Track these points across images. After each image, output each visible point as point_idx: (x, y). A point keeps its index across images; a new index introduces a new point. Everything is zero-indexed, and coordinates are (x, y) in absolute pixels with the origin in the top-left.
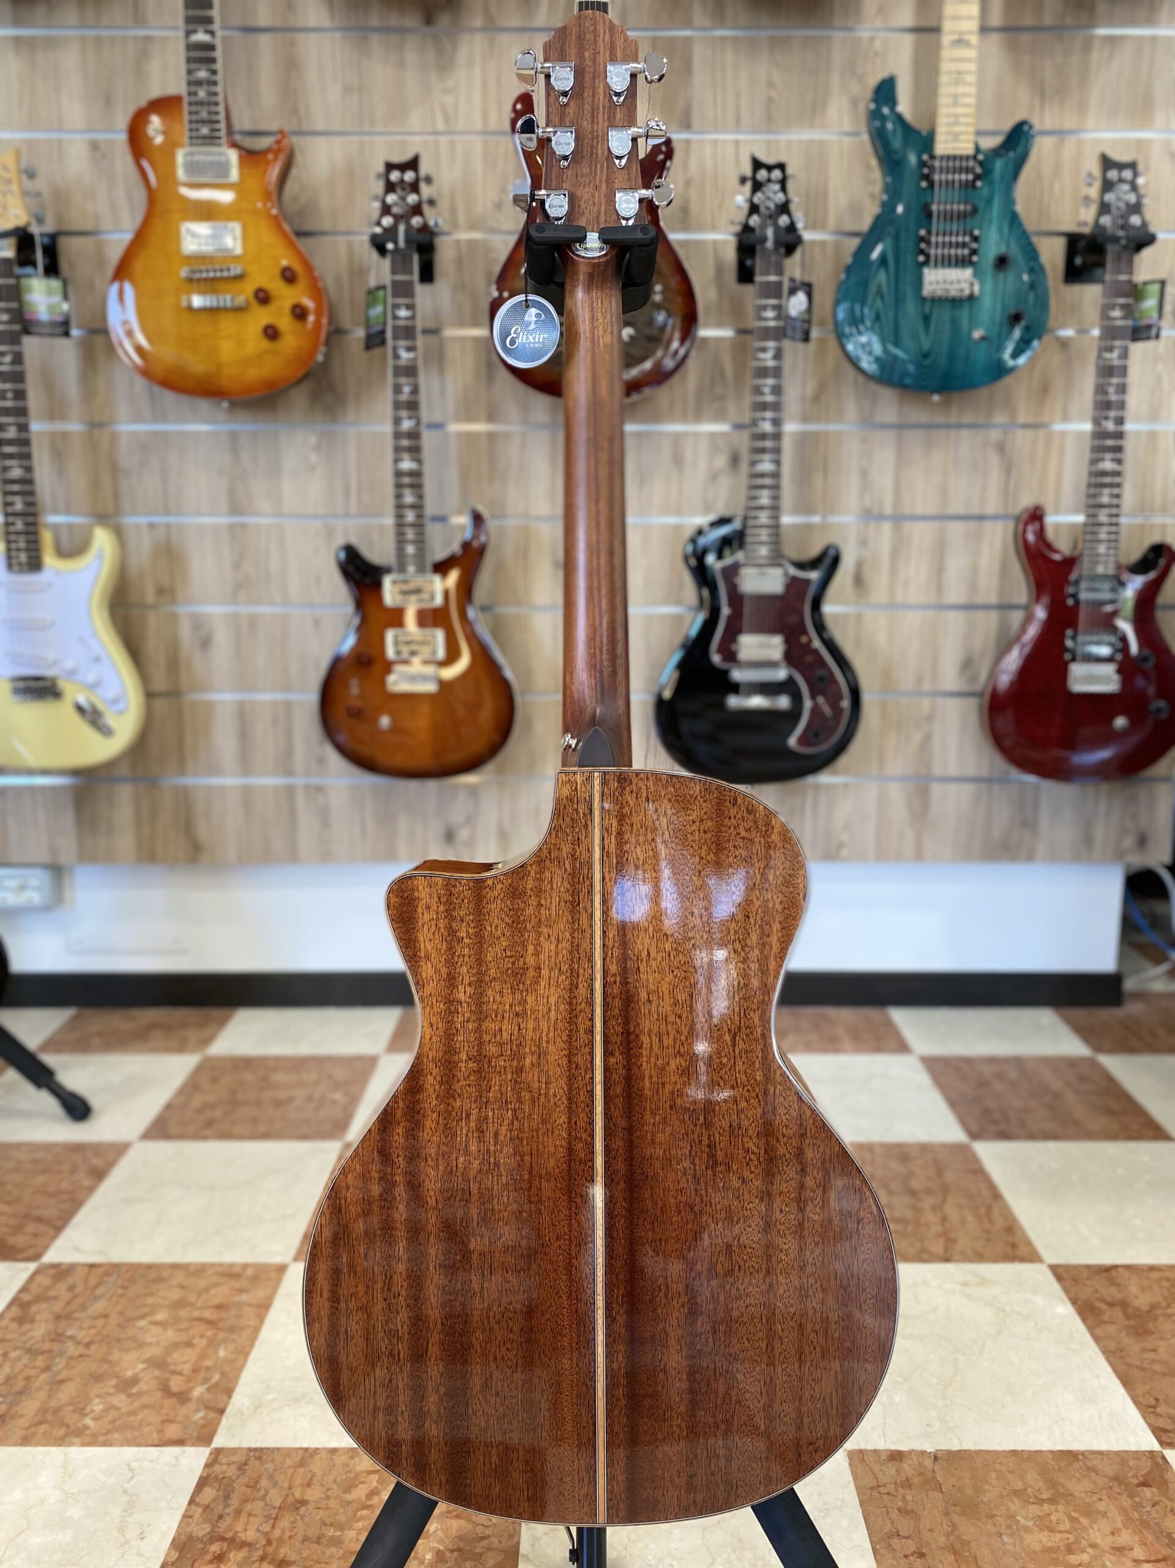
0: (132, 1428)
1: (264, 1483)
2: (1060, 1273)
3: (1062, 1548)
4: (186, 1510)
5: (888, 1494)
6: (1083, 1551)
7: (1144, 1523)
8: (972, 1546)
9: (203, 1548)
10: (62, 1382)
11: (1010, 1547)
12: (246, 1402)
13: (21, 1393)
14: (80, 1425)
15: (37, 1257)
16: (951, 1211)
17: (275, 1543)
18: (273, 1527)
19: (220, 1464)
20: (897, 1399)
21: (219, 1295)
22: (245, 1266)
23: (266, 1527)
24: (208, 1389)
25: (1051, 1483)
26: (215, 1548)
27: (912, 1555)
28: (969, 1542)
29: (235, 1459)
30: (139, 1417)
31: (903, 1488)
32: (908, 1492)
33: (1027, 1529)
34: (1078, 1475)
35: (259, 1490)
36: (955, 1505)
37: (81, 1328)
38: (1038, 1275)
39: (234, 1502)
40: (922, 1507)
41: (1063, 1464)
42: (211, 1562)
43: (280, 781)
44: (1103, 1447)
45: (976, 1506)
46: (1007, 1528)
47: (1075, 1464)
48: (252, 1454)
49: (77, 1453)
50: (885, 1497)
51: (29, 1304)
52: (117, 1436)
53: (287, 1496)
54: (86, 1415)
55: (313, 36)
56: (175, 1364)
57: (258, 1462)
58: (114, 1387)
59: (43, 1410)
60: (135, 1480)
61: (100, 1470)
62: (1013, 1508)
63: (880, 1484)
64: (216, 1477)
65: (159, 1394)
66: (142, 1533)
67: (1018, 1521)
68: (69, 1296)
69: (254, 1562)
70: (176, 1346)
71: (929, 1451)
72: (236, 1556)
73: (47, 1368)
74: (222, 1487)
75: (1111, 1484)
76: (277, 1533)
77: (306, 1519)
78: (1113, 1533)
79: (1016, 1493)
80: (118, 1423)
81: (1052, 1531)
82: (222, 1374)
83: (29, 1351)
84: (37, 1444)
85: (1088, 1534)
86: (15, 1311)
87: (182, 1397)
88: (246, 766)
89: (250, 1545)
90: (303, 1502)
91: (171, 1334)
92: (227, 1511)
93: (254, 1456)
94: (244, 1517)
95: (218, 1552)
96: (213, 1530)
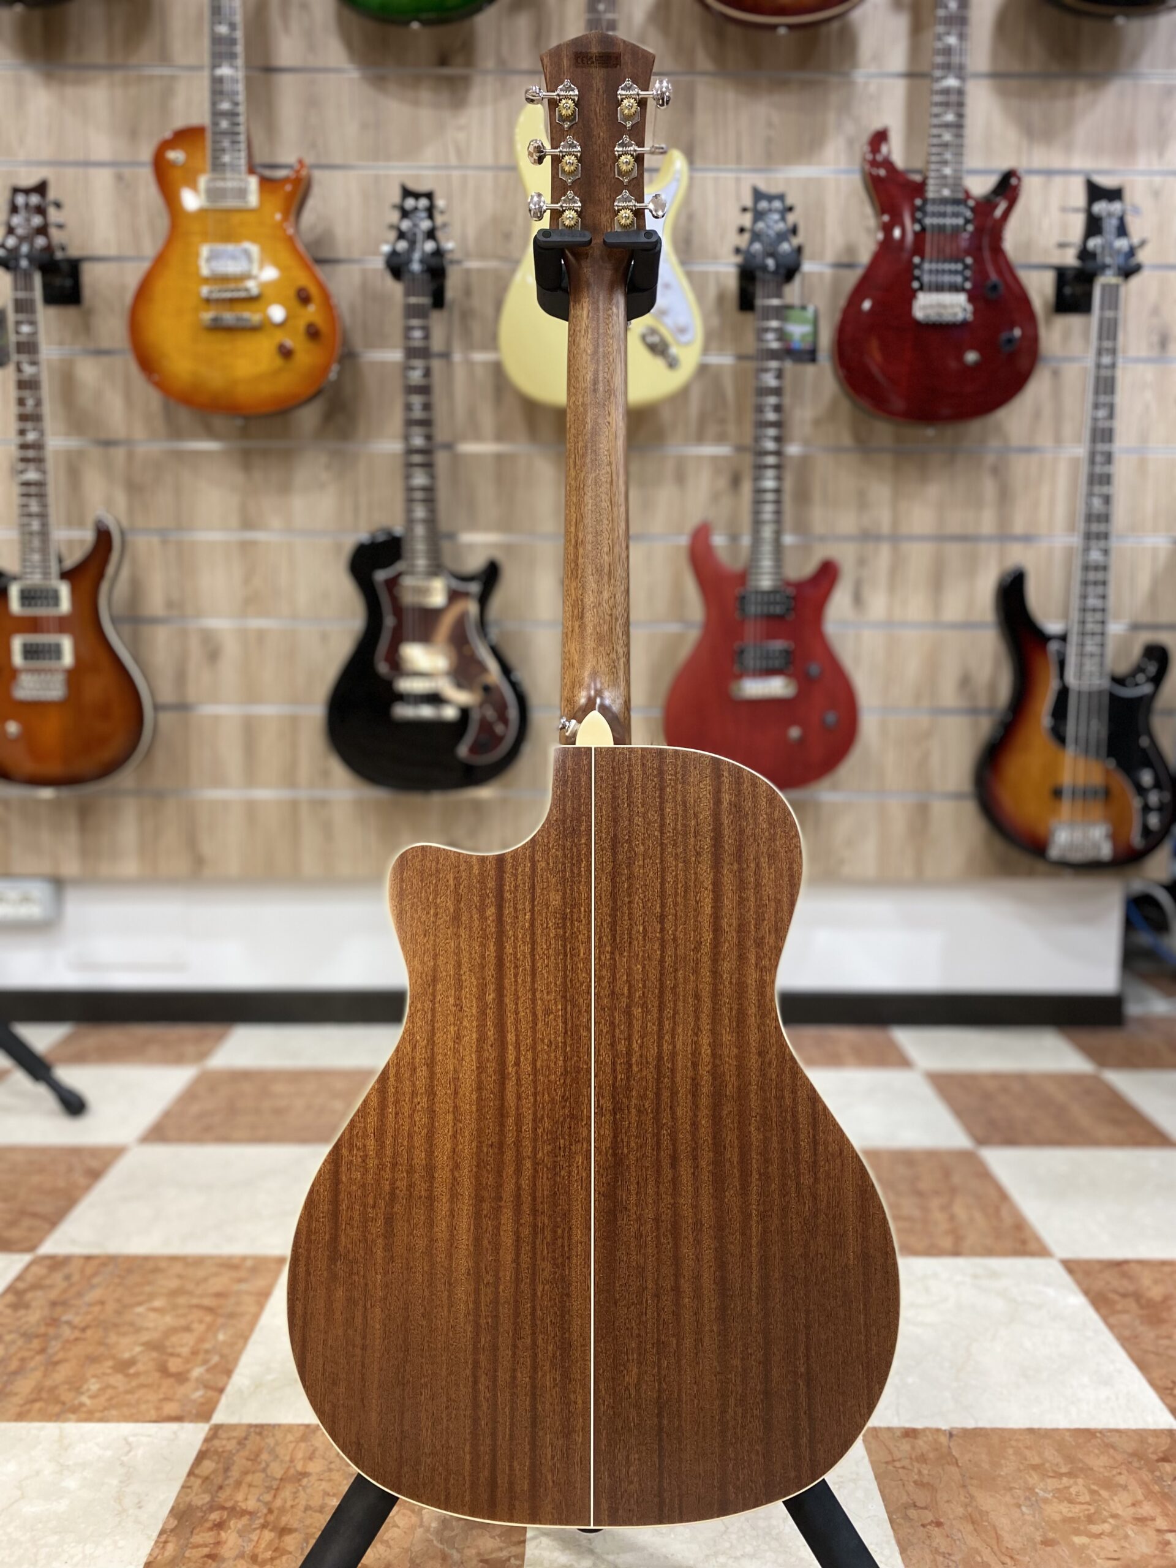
0: (129, 1405)
1: (264, 1456)
2: (1071, 1266)
3: (1082, 1518)
4: (186, 1481)
5: (903, 1468)
6: (1104, 1521)
7: (1166, 1496)
9: (203, 1517)
10: (57, 1363)
12: (247, 1382)
13: (16, 1373)
14: (76, 1402)
15: (32, 1249)
16: (960, 1210)
17: (276, 1512)
18: (275, 1496)
19: (220, 1439)
21: (218, 1284)
22: (244, 1258)
23: (267, 1498)
24: (208, 1371)
25: (1069, 1459)
26: (215, 1516)
27: (930, 1524)
28: (987, 1512)
29: (235, 1434)
30: (137, 1396)
31: (918, 1462)
32: (924, 1466)
34: (1096, 1451)
35: (260, 1463)
36: (972, 1478)
37: (77, 1314)
38: (1051, 1268)
39: (235, 1473)
41: (1080, 1441)
42: (211, 1529)
43: (284, 794)
44: (1122, 1426)
47: (1092, 1441)
48: (252, 1430)
49: (72, 1429)
51: (25, 1291)
52: (114, 1412)
53: (289, 1468)
54: (82, 1393)
55: (332, 76)
56: (173, 1347)
57: (258, 1438)
58: (113, 1368)
59: (39, 1389)
60: (132, 1453)
61: (98, 1444)
64: (216, 1452)
65: (157, 1375)
66: (139, 1502)
67: (1037, 1493)
68: (65, 1284)
69: (255, 1529)
70: (173, 1330)
71: (944, 1427)
72: (235, 1524)
73: (43, 1351)
74: (222, 1460)
75: (1130, 1460)
76: (278, 1503)
77: (309, 1491)
78: (1134, 1505)
79: (1035, 1467)
80: (114, 1401)
81: (1071, 1502)
82: (222, 1356)
83: (24, 1335)
84: (32, 1420)
85: (1109, 1505)
86: (10, 1298)
87: (181, 1378)
88: (251, 778)
89: (250, 1513)
90: (305, 1474)
91: (169, 1320)
92: (227, 1482)
93: (256, 1433)
94: (244, 1488)
95: (218, 1520)
96: (212, 1500)
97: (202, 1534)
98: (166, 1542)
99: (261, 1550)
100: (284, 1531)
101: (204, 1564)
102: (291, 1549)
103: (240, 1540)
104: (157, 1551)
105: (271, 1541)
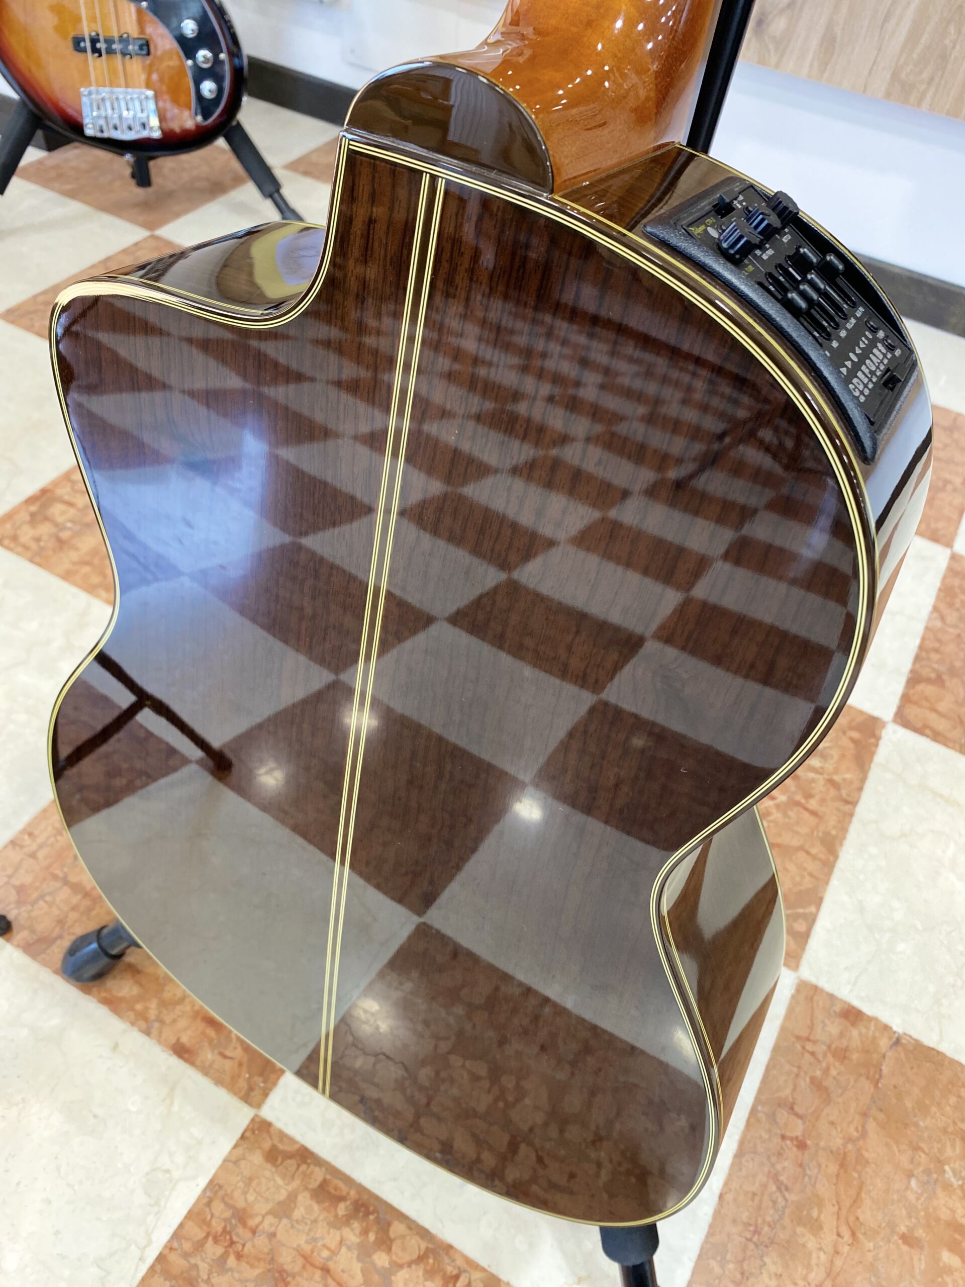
8: (867, 1169)
11: (911, 1197)
20: (901, 947)
33: (947, 1187)
40: (840, 1091)
45: (906, 1126)
46: (924, 1171)
50: (807, 1056)
62: (949, 1152)
63: (812, 1037)
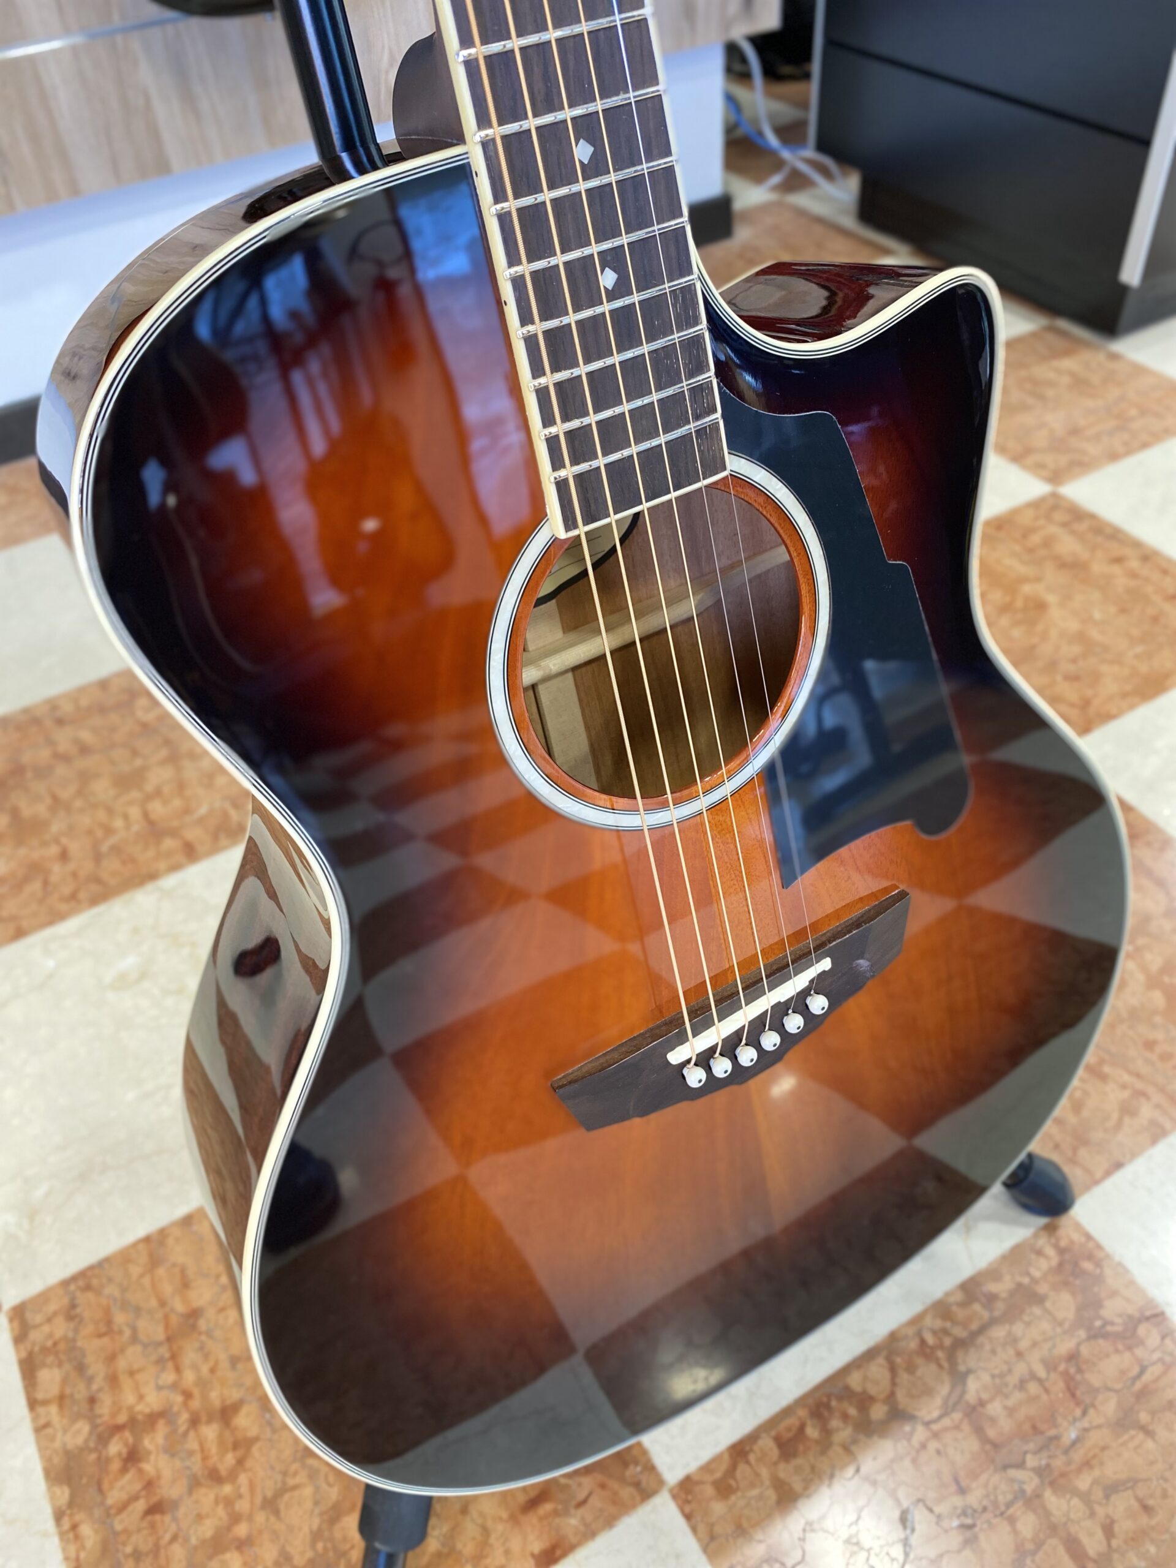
1: (120, 1318)
4: (35, 1419)
9: (99, 1459)
17: (196, 1392)
18: (178, 1369)
19: (36, 1327)
23: (169, 1377)
26: (115, 1448)
29: (52, 1307)
35: (120, 1332)
39: (97, 1369)
42: (124, 1470)
48: (72, 1287)
53: (166, 1317)
57: (90, 1295)
64: (45, 1350)
69: (186, 1434)
72: (154, 1441)
74: (63, 1357)
76: (189, 1377)
77: (218, 1333)
89: (162, 1414)
90: (194, 1314)
92: (95, 1387)
94: (126, 1383)
95: (125, 1451)
96: (94, 1426)
97: (119, 1484)
98: (74, 1527)
99: (215, 1458)
100: (226, 1414)
101: (153, 1526)
102: (253, 1432)
103: (178, 1463)
104: (72, 1549)
105: (220, 1438)
